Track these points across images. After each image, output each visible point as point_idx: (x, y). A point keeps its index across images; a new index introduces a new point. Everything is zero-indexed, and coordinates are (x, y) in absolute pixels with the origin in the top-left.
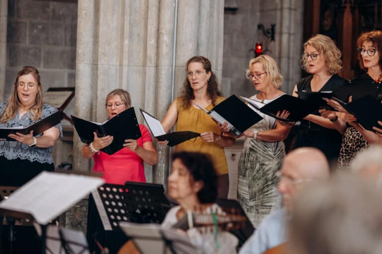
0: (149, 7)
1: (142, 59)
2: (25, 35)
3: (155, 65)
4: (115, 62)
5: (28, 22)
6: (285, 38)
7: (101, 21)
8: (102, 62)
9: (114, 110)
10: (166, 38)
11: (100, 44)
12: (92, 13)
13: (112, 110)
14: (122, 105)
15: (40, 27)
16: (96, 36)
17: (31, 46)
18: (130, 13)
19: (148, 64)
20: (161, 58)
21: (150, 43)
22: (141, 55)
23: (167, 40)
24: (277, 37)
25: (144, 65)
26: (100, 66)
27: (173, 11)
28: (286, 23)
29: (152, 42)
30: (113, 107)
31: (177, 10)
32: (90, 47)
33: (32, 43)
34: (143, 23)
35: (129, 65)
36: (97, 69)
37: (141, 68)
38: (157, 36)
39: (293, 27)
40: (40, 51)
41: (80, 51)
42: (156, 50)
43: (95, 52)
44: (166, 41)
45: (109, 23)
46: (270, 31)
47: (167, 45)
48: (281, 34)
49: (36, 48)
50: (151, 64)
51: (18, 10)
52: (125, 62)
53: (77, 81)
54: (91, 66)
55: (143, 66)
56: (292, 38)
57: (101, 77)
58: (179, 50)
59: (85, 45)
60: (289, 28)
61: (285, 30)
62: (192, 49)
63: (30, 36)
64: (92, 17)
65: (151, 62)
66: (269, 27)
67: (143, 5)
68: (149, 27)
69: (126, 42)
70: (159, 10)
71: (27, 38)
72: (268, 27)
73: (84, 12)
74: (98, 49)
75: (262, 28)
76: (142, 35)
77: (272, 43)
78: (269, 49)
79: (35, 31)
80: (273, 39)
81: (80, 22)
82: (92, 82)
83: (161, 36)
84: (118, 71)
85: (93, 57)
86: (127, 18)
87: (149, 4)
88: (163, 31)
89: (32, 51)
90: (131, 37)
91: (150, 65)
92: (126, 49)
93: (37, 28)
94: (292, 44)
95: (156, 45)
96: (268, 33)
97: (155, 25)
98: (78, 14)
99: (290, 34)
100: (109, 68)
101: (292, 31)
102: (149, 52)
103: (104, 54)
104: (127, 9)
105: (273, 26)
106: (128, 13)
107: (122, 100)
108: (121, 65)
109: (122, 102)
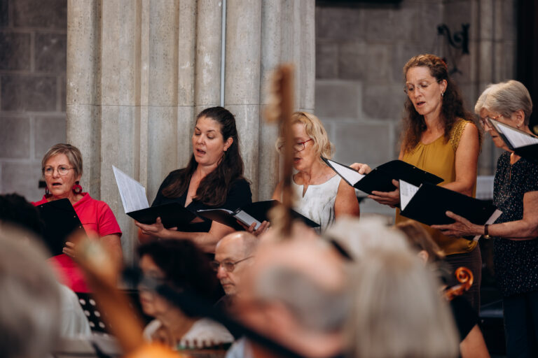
0: (181, 8)
1: (171, 94)
2: (29, 56)
3: (193, 104)
4: (127, 100)
5: (33, 34)
6: (486, 48)
7: (104, 34)
8: (107, 100)
9: (58, 178)
10: (207, 60)
11: (104, 71)
12: (90, 22)
13: (54, 178)
14: (70, 171)
15: (54, 41)
16: (97, 59)
17: (40, 74)
18: (150, 19)
19: (181, 102)
20: (200, 91)
21: (183, 67)
22: (171, 87)
23: (210, 63)
24: (472, 48)
25: (175, 104)
26: (103, 108)
27: (218, 14)
28: (487, 22)
29: (186, 66)
30: (56, 174)
31: (226, 13)
32: (88, 76)
33: (40, 69)
34: (172, 36)
35: (150, 105)
36: (100, 112)
37: (171, 110)
38: (193, 57)
39: (499, 28)
40: (55, 83)
41: (71, 84)
42: (193, 78)
43: (96, 85)
44: (207, 65)
45: (118, 38)
46: (460, 36)
47: (209, 71)
48: (479, 41)
49: (47, 78)
50: (185, 103)
51: (15, 13)
52: (144, 100)
53: (70, 133)
54: (90, 107)
55: (173, 106)
56: (498, 47)
57: (106, 125)
58: (229, 78)
59: (80, 74)
60: (493, 30)
61: (485, 34)
62: (251, 76)
63: (36, 58)
64: (90, 28)
65: (185, 99)
66: (459, 29)
67: (172, 6)
68: (181, 42)
69: (145, 67)
70: (196, 14)
71: (32, 60)
72: (456, 28)
73: (76, 20)
74: (100, 80)
75: (445, 31)
76: (171, 56)
77: (464, 59)
78: (459, 68)
79: (45, 48)
80: (466, 50)
81: (71, 36)
82: (93, 134)
83: (199, 55)
84: (134, 115)
85: (92, 93)
86: (145, 29)
87: (181, 5)
88: (202, 48)
89: (41, 83)
90: (152, 60)
91: (184, 105)
92: (145, 79)
93: (48, 44)
94: (498, 59)
95: (193, 71)
96: (457, 39)
97: (191, 37)
98: (68, 24)
99: (493, 41)
100: (119, 111)
101: (498, 36)
102: (181, 82)
103: (111, 89)
104: (146, 14)
105: (466, 28)
106: (147, 20)
107: (70, 163)
108: (138, 105)
109: (70, 166)
